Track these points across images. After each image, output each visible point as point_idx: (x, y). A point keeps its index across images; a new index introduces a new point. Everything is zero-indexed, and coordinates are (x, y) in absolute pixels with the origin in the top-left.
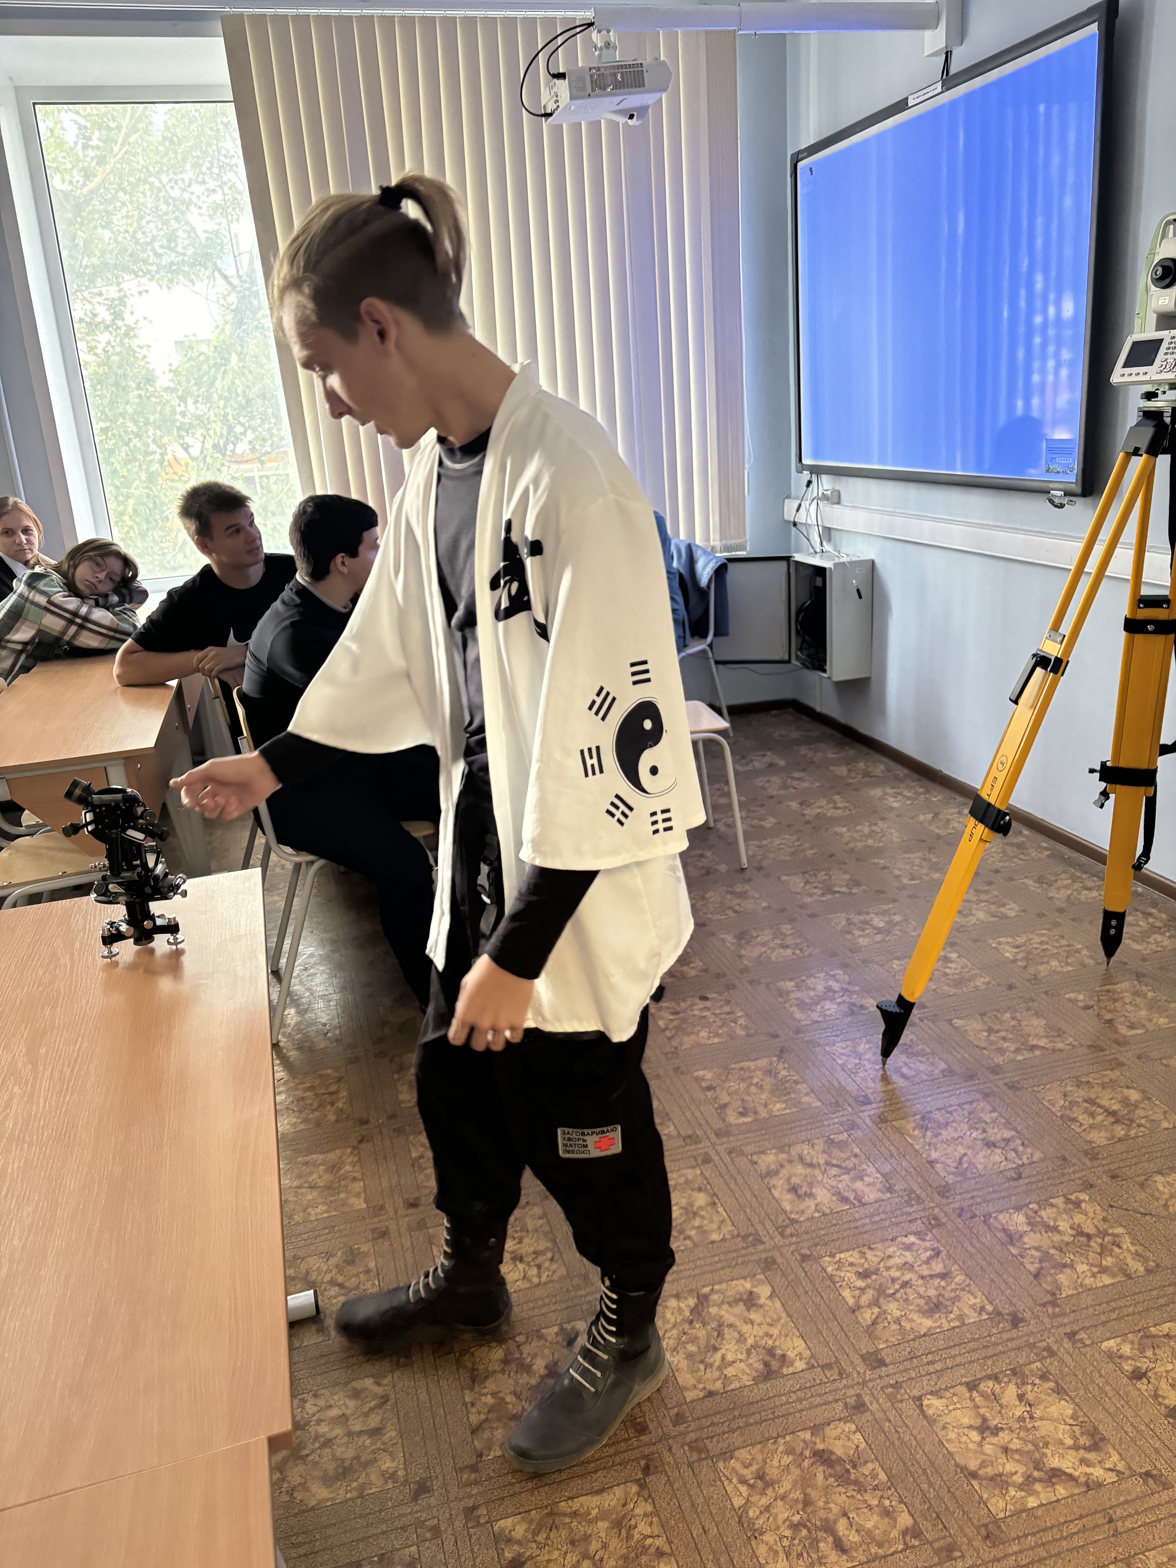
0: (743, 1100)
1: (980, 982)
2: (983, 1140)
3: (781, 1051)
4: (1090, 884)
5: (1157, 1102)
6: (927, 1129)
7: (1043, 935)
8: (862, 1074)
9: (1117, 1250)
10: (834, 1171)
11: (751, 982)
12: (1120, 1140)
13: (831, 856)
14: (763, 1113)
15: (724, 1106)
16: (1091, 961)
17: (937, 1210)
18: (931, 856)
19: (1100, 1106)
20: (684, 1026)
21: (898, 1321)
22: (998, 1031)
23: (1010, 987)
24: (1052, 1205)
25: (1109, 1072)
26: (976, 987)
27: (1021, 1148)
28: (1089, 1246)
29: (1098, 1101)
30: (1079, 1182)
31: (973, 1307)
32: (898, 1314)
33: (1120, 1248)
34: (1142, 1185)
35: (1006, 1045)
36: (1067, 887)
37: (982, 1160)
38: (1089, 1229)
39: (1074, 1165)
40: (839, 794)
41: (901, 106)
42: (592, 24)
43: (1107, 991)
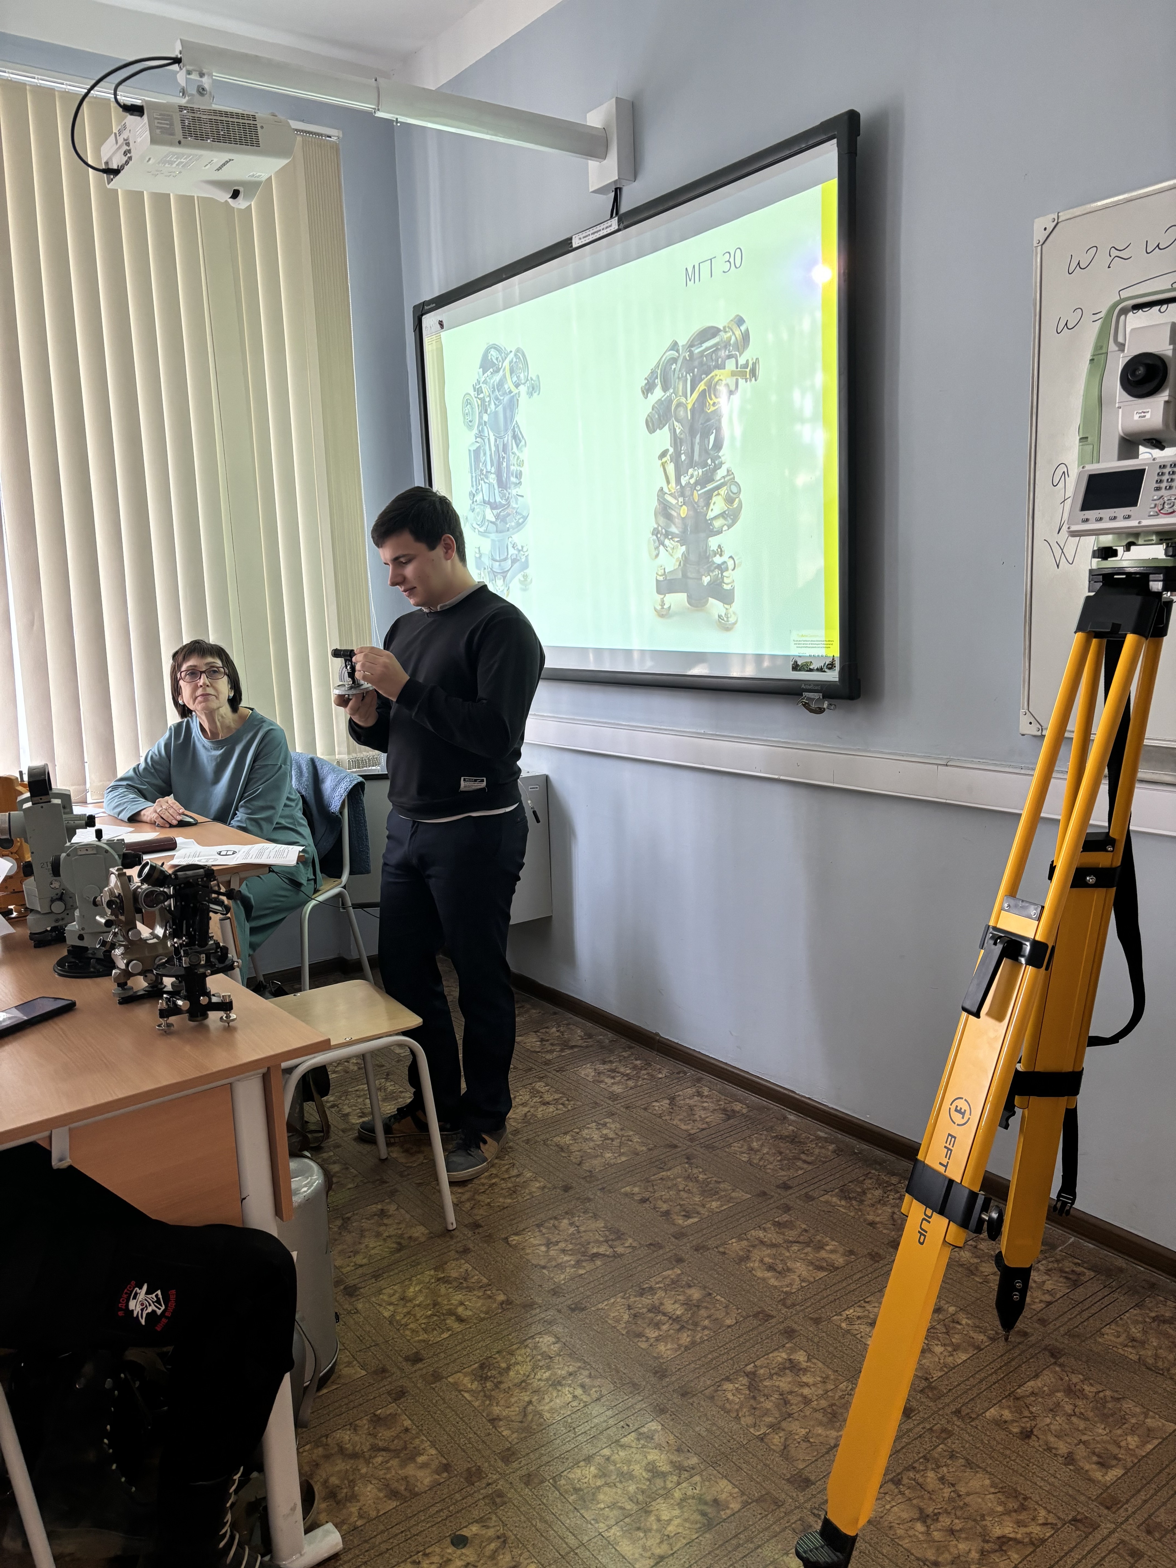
11: (527, 1480)
41: (563, 248)
42: (177, 61)
43: (1033, 1393)
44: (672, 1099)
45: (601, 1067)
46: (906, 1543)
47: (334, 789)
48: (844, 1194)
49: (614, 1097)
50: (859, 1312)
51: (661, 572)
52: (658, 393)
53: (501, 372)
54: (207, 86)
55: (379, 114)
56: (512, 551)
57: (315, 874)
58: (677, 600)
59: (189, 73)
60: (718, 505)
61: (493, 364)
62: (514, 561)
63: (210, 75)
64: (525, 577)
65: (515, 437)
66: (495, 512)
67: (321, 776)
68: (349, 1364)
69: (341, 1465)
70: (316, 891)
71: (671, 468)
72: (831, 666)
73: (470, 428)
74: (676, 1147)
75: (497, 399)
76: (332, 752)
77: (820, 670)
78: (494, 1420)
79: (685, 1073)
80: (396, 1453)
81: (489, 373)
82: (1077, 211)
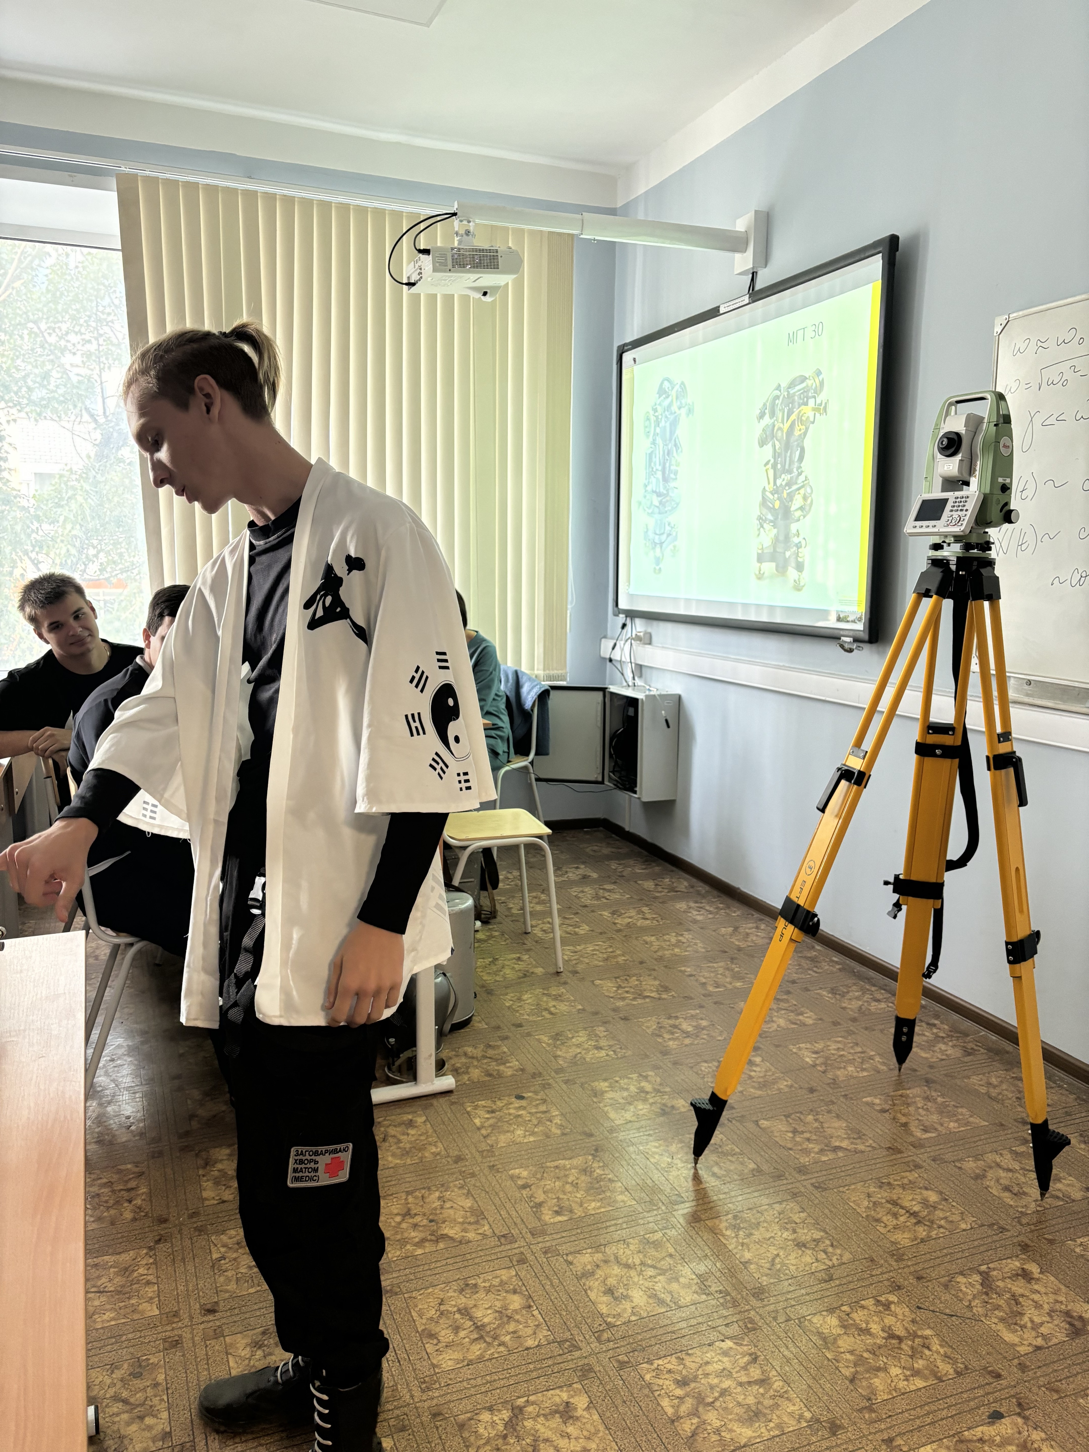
0: (558, 1198)
1: (783, 1085)
2: (794, 1240)
3: (596, 1150)
4: (879, 996)
5: (954, 1204)
6: (739, 1229)
7: (839, 1042)
8: (674, 1173)
9: (927, 1352)
10: (650, 1272)
11: (566, 1082)
12: (923, 1241)
13: (641, 963)
14: (579, 1212)
15: (540, 1205)
16: (885, 1068)
17: (752, 1313)
18: (733, 966)
19: (902, 1208)
20: (499, 1124)
21: (718, 1431)
22: (803, 1132)
23: (812, 1090)
24: (863, 1307)
25: (908, 1174)
26: (779, 1089)
27: (830, 1249)
28: (900, 1348)
29: (899, 1201)
30: (886, 1283)
31: (791, 1414)
32: (717, 1423)
33: (930, 1350)
34: (946, 1286)
35: (811, 1146)
36: (858, 998)
37: (794, 1262)
38: (900, 1332)
39: (882, 1266)
40: (647, 906)
41: (714, 313)
42: (455, 214)
43: (901, 1096)
44: (736, 929)
45: (692, 905)
46: (777, 1139)
47: (528, 693)
48: (833, 991)
49: (695, 921)
50: (809, 1046)
51: (760, 547)
52: (767, 420)
53: (670, 398)
54: (471, 229)
55: (582, 236)
56: (668, 528)
57: (509, 748)
58: (769, 567)
59: (461, 221)
60: (798, 501)
61: (665, 392)
62: (669, 535)
63: (474, 221)
64: (675, 547)
65: (676, 445)
66: (660, 499)
67: (521, 682)
68: (480, 1022)
69: (463, 1060)
70: (509, 762)
71: (771, 473)
72: (860, 619)
73: (648, 436)
74: (726, 952)
75: (666, 417)
76: (533, 669)
77: (854, 621)
78: (556, 1057)
79: (753, 915)
80: (496, 1060)
81: (662, 398)
82: (1021, 313)
